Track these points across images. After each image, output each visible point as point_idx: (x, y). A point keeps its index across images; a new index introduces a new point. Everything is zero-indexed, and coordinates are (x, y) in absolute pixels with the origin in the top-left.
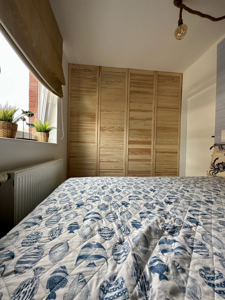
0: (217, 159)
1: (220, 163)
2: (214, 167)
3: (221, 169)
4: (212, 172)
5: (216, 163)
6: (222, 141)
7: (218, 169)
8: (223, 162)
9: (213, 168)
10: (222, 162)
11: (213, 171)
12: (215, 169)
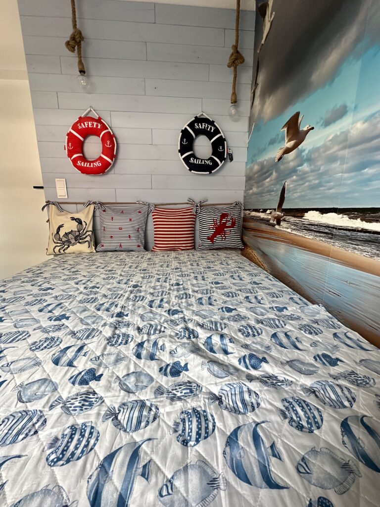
0: (61, 226)
1: (70, 233)
2: (60, 239)
3: (73, 241)
4: (58, 248)
5: (62, 233)
6: (59, 197)
7: (69, 242)
8: (72, 231)
9: (59, 242)
10: (70, 231)
11: (60, 247)
12: (64, 243)
